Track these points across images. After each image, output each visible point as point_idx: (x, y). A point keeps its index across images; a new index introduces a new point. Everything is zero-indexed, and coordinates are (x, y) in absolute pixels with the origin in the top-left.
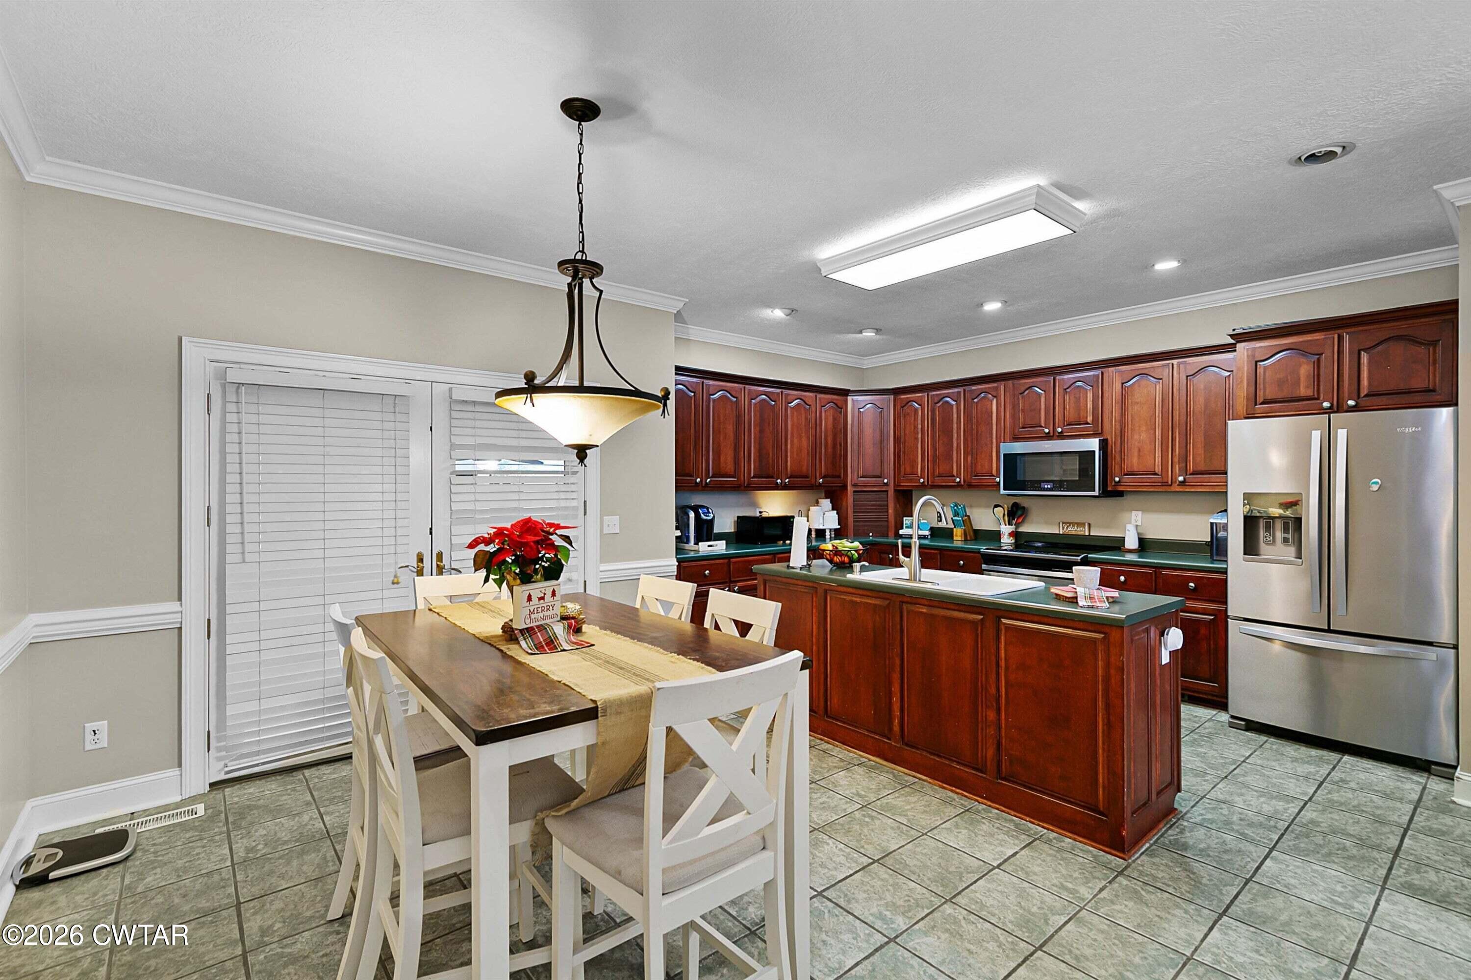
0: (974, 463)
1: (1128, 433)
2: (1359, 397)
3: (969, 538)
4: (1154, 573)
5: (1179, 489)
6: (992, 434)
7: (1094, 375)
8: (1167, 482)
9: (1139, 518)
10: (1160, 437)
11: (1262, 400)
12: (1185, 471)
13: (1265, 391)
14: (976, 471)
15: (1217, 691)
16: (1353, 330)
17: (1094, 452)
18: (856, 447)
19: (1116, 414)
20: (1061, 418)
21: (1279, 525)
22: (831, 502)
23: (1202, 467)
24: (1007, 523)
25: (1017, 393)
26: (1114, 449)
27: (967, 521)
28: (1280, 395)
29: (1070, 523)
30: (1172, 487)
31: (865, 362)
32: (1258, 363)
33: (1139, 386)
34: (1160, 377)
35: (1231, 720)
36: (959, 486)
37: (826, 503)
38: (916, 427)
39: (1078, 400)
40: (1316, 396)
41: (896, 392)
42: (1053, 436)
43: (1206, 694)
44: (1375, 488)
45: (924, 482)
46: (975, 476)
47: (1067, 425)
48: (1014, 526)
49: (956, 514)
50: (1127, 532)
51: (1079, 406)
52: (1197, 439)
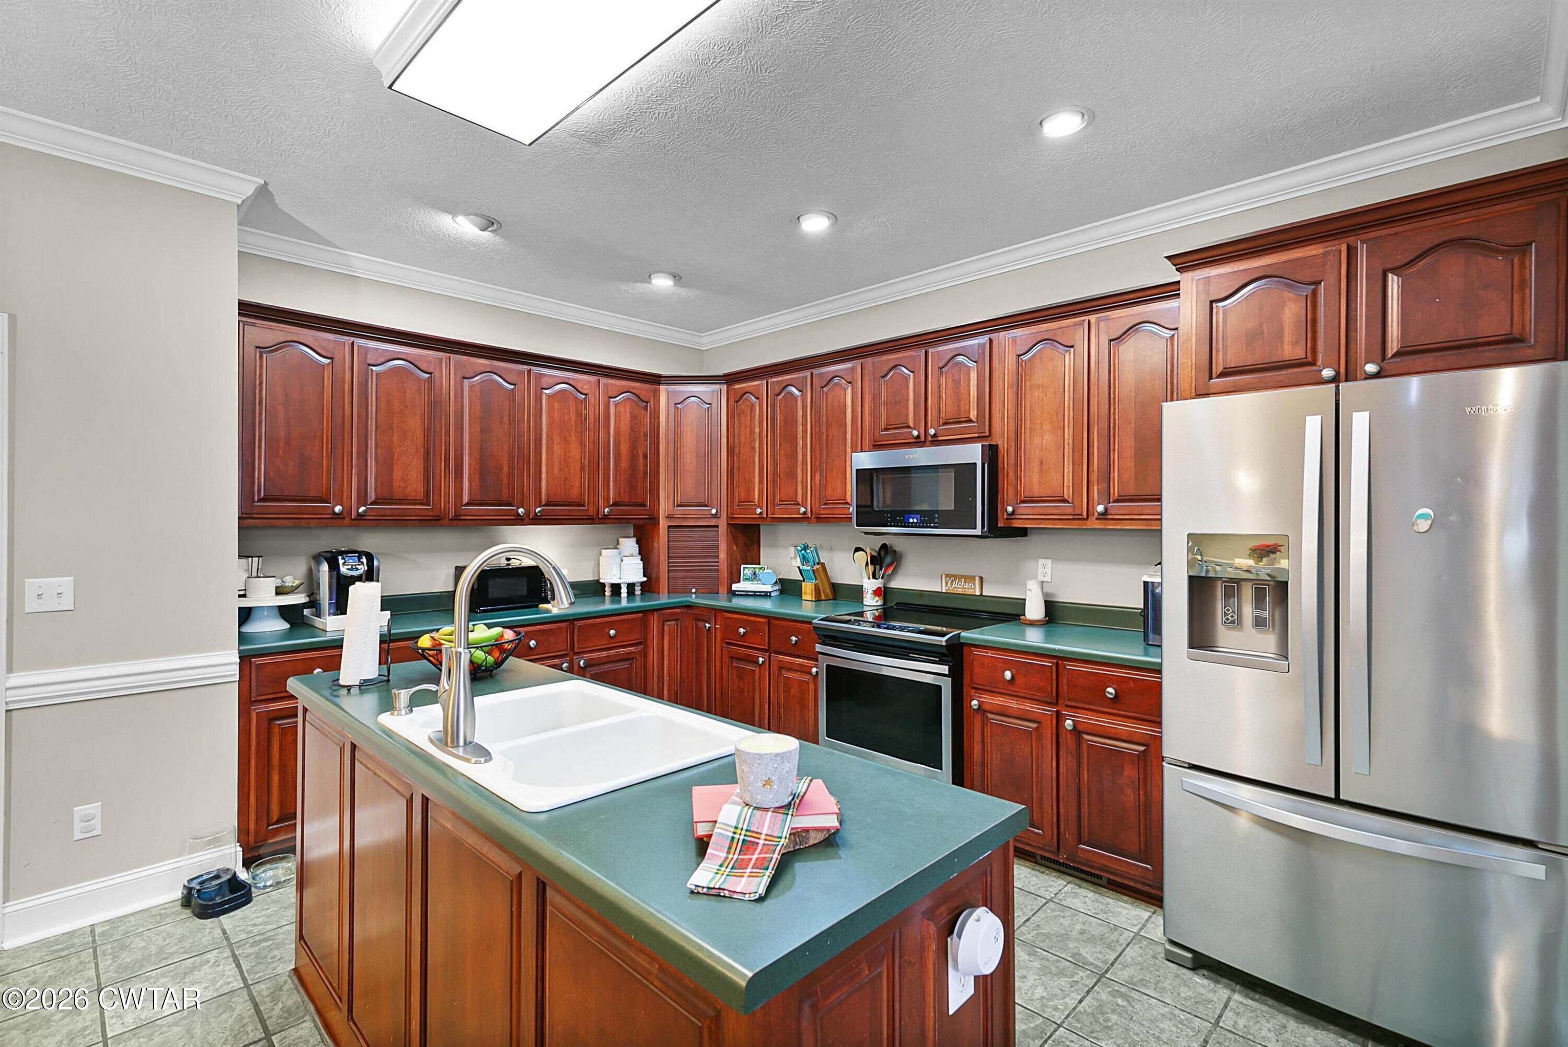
0: (823, 487)
1: (1026, 437)
2: (1384, 359)
3: (823, 598)
4: (1054, 668)
5: (1098, 525)
6: (845, 440)
7: (979, 345)
8: (1081, 515)
9: (1049, 570)
10: (1071, 442)
11: (1221, 369)
12: (1107, 496)
13: (1225, 354)
14: (825, 496)
15: (1150, 877)
16: (1373, 235)
17: (975, 464)
18: (671, 460)
19: (1009, 405)
20: (935, 414)
21: (1248, 593)
22: (637, 543)
23: (1132, 491)
24: (871, 577)
25: (877, 376)
26: (1006, 461)
27: (821, 570)
28: (1250, 359)
29: (955, 577)
30: (1089, 522)
31: (704, 340)
32: (1214, 305)
33: (1041, 359)
34: (1071, 344)
35: (1168, 947)
36: (804, 519)
37: (630, 545)
38: (752, 431)
39: (957, 383)
40: (1310, 359)
41: (730, 379)
42: (925, 441)
43: (1133, 880)
44: (1424, 525)
45: (761, 513)
46: (825, 504)
47: (945, 424)
48: (880, 580)
49: (804, 560)
50: (1028, 593)
51: (960, 397)
52: (1125, 444)
